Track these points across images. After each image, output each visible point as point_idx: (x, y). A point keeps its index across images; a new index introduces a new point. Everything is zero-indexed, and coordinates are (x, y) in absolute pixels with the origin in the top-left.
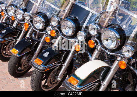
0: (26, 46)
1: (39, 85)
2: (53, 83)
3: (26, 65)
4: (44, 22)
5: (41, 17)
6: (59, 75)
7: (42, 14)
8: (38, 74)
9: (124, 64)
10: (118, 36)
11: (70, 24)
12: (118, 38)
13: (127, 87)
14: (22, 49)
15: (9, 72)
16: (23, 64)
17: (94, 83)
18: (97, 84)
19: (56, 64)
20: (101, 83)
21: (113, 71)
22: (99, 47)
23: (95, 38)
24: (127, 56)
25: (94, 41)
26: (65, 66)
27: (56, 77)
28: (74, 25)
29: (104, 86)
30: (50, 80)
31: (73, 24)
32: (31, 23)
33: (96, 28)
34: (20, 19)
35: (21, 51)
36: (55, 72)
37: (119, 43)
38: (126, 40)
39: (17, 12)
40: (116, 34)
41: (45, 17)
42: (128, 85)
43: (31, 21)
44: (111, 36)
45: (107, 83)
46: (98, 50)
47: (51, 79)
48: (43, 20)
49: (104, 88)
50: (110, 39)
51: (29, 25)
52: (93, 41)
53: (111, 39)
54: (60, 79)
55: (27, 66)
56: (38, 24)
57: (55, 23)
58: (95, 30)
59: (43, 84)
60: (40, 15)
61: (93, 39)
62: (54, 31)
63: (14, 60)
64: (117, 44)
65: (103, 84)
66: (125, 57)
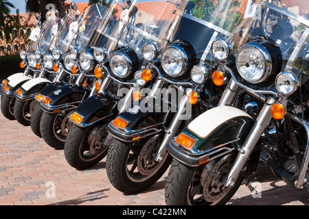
0: (98, 108)
1: (121, 168)
2: (149, 166)
3: (98, 146)
4: (130, 63)
5: (125, 54)
6: (159, 152)
7: (126, 50)
8: (119, 147)
9: (281, 110)
10: (267, 57)
11: (179, 54)
12: (268, 61)
13: (288, 162)
14: (90, 115)
15: (67, 158)
16: (92, 143)
17: (225, 148)
18: (230, 150)
19: (154, 129)
20: (239, 149)
21: (262, 125)
22: (233, 83)
23: (225, 66)
24: (285, 92)
25: (222, 71)
26: (169, 133)
27: (154, 155)
28: (185, 56)
29: (243, 155)
30: (143, 160)
31: (183, 54)
32: (106, 68)
33: (227, 46)
34: (87, 68)
35: (87, 117)
36: (151, 144)
37: (269, 70)
38: (283, 65)
39: (81, 57)
40: (264, 53)
41: (131, 54)
42: (290, 157)
43: (107, 64)
44: (254, 58)
45: (249, 149)
46: (231, 88)
47: (145, 157)
48: (129, 61)
49: (244, 157)
50: (253, 64)
51: (102, 71)
52: (221, 73)
53: (255, 63)
54: (161, 159)
55: (100, 147)
56: (120, 68)
57: (150, 54)
58: (223, 50)
59: (130, 170)
60: (122, 52)
61: (221, 68)
62: (149, 71)
63: (75, 135)
64: (265, 71)
65: (242, 151)
66: (283, 94)
